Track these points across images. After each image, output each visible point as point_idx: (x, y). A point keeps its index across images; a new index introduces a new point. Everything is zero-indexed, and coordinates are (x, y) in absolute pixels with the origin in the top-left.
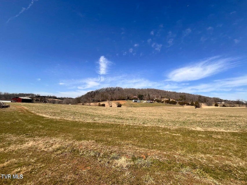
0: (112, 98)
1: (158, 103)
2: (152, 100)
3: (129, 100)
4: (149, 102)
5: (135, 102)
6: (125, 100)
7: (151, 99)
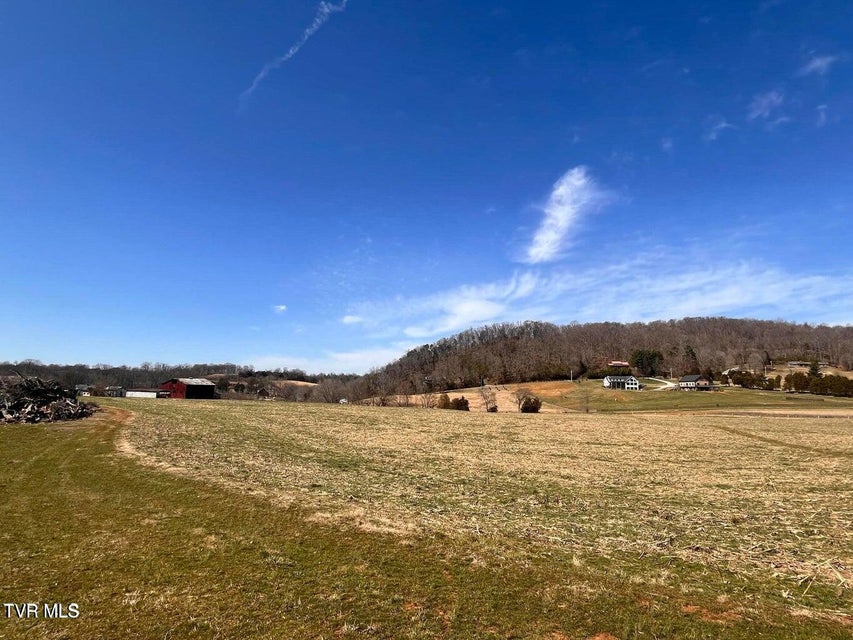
0: (505, 373)
1: (745, 390)
2: (710, 376)
3: (585, 381)
4: (691, 384)
5: (614, 385)
6: (567, 378)
7: (703, 369)
